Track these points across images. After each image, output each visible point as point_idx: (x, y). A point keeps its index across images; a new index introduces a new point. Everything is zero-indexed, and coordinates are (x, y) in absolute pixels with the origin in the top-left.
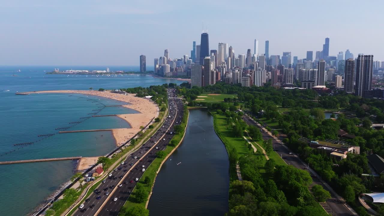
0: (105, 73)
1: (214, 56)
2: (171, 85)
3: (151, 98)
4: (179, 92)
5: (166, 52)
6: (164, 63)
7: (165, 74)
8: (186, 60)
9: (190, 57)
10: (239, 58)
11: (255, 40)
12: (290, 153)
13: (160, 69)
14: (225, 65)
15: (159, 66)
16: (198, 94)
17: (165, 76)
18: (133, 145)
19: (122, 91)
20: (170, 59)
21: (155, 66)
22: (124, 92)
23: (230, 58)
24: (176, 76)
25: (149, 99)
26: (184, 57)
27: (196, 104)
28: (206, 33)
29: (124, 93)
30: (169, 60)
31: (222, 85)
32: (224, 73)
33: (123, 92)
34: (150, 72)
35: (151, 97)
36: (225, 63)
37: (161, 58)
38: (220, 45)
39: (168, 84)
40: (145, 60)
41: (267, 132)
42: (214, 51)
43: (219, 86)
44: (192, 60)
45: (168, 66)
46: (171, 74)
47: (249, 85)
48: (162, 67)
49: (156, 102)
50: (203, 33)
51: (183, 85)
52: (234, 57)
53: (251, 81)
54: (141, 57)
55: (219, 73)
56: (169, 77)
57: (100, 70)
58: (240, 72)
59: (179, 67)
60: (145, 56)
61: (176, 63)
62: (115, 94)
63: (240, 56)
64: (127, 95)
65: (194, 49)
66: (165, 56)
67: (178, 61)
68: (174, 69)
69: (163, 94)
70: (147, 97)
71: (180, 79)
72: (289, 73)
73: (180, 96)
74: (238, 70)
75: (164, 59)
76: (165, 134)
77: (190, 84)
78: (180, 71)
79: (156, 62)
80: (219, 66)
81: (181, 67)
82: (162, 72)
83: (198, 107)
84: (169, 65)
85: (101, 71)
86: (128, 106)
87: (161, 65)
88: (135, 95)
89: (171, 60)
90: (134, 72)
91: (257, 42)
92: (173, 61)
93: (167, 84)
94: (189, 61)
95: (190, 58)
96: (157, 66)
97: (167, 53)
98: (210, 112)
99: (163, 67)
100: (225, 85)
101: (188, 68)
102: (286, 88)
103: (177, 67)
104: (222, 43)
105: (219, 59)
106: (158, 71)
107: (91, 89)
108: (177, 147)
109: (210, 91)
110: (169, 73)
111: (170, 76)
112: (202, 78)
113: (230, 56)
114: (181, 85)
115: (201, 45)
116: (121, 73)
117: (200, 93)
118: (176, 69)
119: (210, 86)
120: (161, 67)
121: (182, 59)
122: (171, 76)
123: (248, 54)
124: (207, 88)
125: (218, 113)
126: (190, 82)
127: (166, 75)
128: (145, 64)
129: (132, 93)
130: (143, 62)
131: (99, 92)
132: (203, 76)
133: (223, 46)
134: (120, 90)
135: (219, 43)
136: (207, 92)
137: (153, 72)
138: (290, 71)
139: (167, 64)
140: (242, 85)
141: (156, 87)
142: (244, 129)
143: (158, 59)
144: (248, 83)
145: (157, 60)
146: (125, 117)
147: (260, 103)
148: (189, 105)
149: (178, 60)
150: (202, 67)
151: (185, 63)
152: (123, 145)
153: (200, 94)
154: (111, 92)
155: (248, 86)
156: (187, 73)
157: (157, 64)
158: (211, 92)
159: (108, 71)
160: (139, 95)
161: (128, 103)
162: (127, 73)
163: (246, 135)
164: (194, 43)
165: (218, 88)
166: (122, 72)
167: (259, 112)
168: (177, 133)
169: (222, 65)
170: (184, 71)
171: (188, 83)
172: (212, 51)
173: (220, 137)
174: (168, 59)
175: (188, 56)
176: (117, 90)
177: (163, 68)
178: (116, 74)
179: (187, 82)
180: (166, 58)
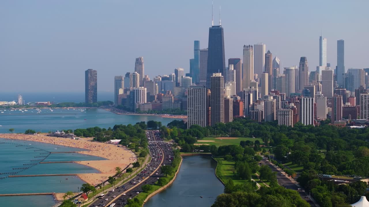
0: (15, 106)
1: (235, 71)
2: (152, 125)
3: (120, 143)
4: (166, 134)
5: (138, 62)
6: (135, 85)
7: (137, 107)
8: (179, 78)
9: (189, 72)
10: (284, 75)
11: (321, 38)
12: (299, 189)
13: (127, 96)
14: (255, 87)
15: (125, 91)
16: (199, 137)
17: (138, 111)
18: (112, 184)
19: (67, 134)
20: (147, 77)
21: (117, 91)
22: (71, 134)
23: (267, 75)
24: (159, 110)
25: (116, 144)
26: (176, 72)
27: (193, 149)
28: (219, 26)
29: (72, 137)
30: (145, 79)
31: (244, 124)
32: (251, 103)
33: (69, 135)
34: (106, 104)
35: (119, 140)
36: (256, 83)
37: (128, 75)
38: (246, 48)
39: (146, 124)
40: (96, 80)
41: (285, 174)
42: (234, 62)
43: (238, 125)
44: (191, 78)
45: (144, 91)
46: (150, 107)
47: (291, 123)
48: (131, 92)
49: (130, 148)
50: (213, 27)
51: (174, 123)
52: (275, 71)
53: (295, 116)
54: (87, 72)
55: (241, 104)
56: (145, 112)
57: (4, 101)
58: (278, 101)
59: (165, 92)
60: (95, 71)
61: (158, 85)
62: (56, 138)
63: (287, 71)
64: (78, 139)
65: (196, 56)
66: (136, 71)
67: (163, 82)
68: (156, 97)
69: (139, 137)
70: (112, 141)
71: (167, 116)
72: (364, 101)
73: (168, 140)
74: (274, 97)
75: (134, 76)
76: (148, 177)
77: (186, 123)
78: (167, 100)
79: (118, 82)
80: (244, 89)
81: (169, 92)
82: (131, 102)
83: (197, 153)
84: (146, 89)
85: (6, 103)
86: (86, 153)
87: (129, 90)
88: (92, 139)
89: (149, 80)
90: (73, 103)
91: (324, 42)
92: (153, 81)
93: (144, 122)
94: (185, 81)
95: (187, 75)
96: (121, 92)
97: (141, 64)
98: (215, 159)
99: (133, 92)
100: (248, 124)
101: (184, 94)
102: (352, 127)
103: (163, 92)
104: (249, 46)
105: (245, 77)
106: (124, 101)
107: (11, 130)
108: (165, 186)
109: (220, 133)
110: (145, 104)
111: (147, 110)
112: (208, 111)
113: (267, 70)
114: (169, 124)
115: (209, 48)
116: (46, 105)
117: (202, 135)
118: (159, 97)
119: (221, 125)
120: (128, 93)
121: (170, 76)
122: (149, 110)
123: (301, 65)
124: (215, 127)
125: (226, 159)
126: (186, 121)
127: (139, 109)
128: (95, 88)
129: (85, 136)
130: (92, 83)
131: (27, 136)
132: (210, 108)
133: (252, 52)
134: (63, 133)
135: (245, 46)
136: (214, 134)
137: (111, 103)
138: (365, 99)
139: (140, 86)
140: (279, 123)
141: (124, 127)
142: (254, 172)
143: (121, 77)
144: (290, 118)
145: (121, 80)
146: (88, 164)
147: (289, 143)
148: (181, 151)
149: (164, 79)
150: (207, 91)
151: (177, 85)
152: (99, 185)
153: (203, 138)
154: (48, 135)
155: (290, 125)
156: (182, 105)
157: (121, 87)
158: (222, 134)
159: (20, 102)
160: (99, 139)
161: (84, 150)
162: (58, 106)
163: (255, 177)
164: (197, 43)
165: (235, 128)
166: (50, 104)
167: (285, 157)
168: (165, 175)
169: (249, 88)
170: (175, 101)
171: (183, 121)
172: (231, 61)
173: (221, 180)
174: (144, 77)
175: (184, 69)
176: (59, 133)
177: (133, 96)
178: (38, 107)
179: (180, 120)
180: (138, 74)
